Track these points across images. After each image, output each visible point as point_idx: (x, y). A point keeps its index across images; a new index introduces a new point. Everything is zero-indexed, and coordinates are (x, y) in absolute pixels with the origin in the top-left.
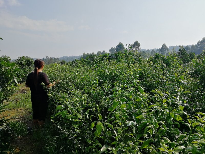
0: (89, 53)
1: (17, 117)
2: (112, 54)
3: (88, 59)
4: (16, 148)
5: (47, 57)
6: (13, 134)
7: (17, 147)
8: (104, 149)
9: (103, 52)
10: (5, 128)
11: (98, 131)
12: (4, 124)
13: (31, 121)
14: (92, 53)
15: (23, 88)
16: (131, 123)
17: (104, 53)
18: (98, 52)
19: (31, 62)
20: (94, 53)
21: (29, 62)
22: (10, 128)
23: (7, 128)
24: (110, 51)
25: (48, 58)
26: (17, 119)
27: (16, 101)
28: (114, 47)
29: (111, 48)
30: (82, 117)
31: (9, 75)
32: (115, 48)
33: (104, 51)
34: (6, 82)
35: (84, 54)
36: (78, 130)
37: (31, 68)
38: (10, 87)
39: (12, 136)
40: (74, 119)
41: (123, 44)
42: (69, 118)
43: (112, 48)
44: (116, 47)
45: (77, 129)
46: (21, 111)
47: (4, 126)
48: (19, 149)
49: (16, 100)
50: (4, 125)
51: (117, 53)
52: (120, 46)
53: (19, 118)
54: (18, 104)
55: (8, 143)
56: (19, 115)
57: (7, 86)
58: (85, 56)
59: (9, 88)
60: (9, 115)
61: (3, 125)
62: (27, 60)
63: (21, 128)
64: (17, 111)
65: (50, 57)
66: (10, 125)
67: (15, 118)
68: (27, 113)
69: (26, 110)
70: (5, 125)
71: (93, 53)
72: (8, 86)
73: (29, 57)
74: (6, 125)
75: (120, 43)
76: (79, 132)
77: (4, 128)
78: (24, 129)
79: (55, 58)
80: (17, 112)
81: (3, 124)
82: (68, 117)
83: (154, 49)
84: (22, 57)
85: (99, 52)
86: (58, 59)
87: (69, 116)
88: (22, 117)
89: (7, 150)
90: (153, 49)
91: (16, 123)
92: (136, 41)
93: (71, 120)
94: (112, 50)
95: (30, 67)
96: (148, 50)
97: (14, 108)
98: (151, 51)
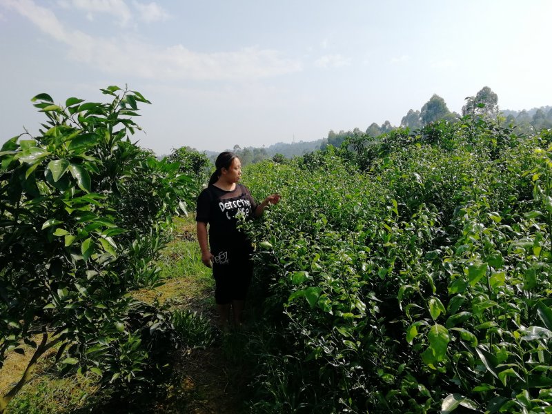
0: (346, 131)
1: (178, 300)
2: (419, 130)
3: (346, 148)
4: (185, 377)
5: (236, 146)
6: (179, 342)
7: (187, 376)
8: (450, 404)
9: (384, 126)
10: (162, 326)
11: (437, 352)
12: (160, 316)
13: (212, 310)
14: (352, 131)
15: (185, 228)
16: (537, 331)
17: (387, 127)
18: (370, 127)
19: (203, 161)
20: (358, 129)
21: (198, 162)
22: (172, 325)
23: (165, 328)
24: (405, 120)
25: (238, 151)
26: (179, 304)
27: (174, 259)
28: (415, 111)
29: (409, 114)
30: (364, 307)
31: (168, 194)
32: (420, 111)
33: (387, 123)
34: (151, 213)
35: (331, 134)
36: (351, 343)
37: (202, 175)
38: (159, 224)
39: (176, 347)
40: (342, 312)
41: (442, 100)
42: (327, 308)
43: (411, 111)
44: (423, 109)
45: (349, 339)
46: (186, 284)
47: (160, 323)
48: (191, 382)
49: (174, 257)
50: (159, 319)
51: (434, 126)
52: (435, 106)
53: (184, 304)
54: (178, 268)
55: (168, 365)
56: (183, 295)
57: (152, 221)
58: (334, 140)
59: (156, 227)
60: (161, 296)
61: (157, 320)
62: (192, 157)
63: (197, 327)
64: (176, 285)
65: (242, 148)
66: (171, 320)
67: (175, 302)
68: (202, 291)
69: (199, 282)
70: (162, 320)
71: (355, 130)
72: (154, 223)
73: (194, 149)
74: (164, 320)
75: (435, 96)
76: (354, 348)
77: (158, 327)
78: (204, 332)
79: (256, 151)
80: (178, 286)
81: (156, 318)
82: (323, 304)
83: (542, 107)
84: (181, 150)
85: (372, 125)
86: (262, 150)
87: (326, 302)
88: (191, 301)
89: (167, 383)
90: (539, 107)
91: (185, 315)
92: (484, 88)
93: (331, 313)
94: (411, 117)
95: (200, 173)
96: (524, 112)
97: (169, 278)
98: (531, 116)
